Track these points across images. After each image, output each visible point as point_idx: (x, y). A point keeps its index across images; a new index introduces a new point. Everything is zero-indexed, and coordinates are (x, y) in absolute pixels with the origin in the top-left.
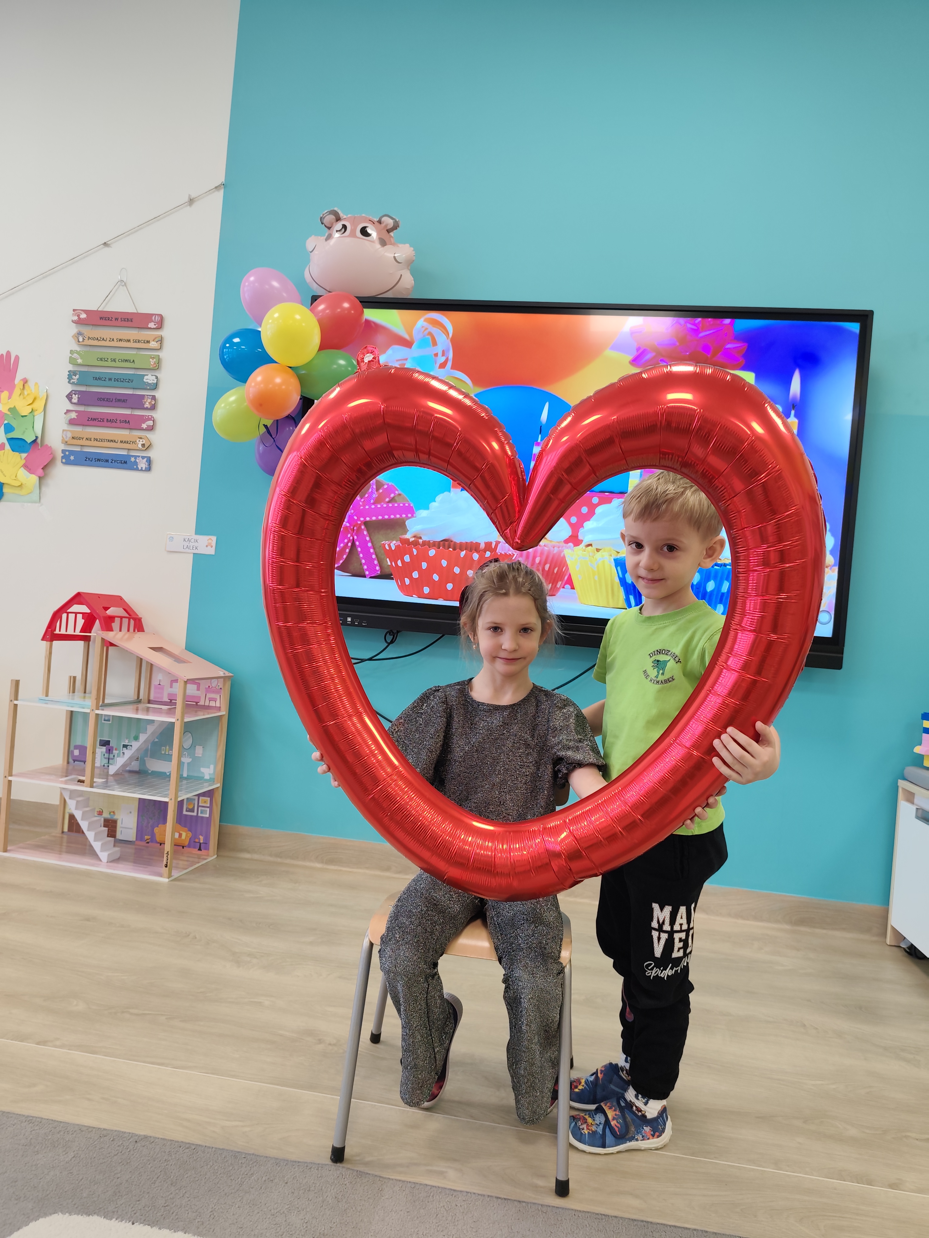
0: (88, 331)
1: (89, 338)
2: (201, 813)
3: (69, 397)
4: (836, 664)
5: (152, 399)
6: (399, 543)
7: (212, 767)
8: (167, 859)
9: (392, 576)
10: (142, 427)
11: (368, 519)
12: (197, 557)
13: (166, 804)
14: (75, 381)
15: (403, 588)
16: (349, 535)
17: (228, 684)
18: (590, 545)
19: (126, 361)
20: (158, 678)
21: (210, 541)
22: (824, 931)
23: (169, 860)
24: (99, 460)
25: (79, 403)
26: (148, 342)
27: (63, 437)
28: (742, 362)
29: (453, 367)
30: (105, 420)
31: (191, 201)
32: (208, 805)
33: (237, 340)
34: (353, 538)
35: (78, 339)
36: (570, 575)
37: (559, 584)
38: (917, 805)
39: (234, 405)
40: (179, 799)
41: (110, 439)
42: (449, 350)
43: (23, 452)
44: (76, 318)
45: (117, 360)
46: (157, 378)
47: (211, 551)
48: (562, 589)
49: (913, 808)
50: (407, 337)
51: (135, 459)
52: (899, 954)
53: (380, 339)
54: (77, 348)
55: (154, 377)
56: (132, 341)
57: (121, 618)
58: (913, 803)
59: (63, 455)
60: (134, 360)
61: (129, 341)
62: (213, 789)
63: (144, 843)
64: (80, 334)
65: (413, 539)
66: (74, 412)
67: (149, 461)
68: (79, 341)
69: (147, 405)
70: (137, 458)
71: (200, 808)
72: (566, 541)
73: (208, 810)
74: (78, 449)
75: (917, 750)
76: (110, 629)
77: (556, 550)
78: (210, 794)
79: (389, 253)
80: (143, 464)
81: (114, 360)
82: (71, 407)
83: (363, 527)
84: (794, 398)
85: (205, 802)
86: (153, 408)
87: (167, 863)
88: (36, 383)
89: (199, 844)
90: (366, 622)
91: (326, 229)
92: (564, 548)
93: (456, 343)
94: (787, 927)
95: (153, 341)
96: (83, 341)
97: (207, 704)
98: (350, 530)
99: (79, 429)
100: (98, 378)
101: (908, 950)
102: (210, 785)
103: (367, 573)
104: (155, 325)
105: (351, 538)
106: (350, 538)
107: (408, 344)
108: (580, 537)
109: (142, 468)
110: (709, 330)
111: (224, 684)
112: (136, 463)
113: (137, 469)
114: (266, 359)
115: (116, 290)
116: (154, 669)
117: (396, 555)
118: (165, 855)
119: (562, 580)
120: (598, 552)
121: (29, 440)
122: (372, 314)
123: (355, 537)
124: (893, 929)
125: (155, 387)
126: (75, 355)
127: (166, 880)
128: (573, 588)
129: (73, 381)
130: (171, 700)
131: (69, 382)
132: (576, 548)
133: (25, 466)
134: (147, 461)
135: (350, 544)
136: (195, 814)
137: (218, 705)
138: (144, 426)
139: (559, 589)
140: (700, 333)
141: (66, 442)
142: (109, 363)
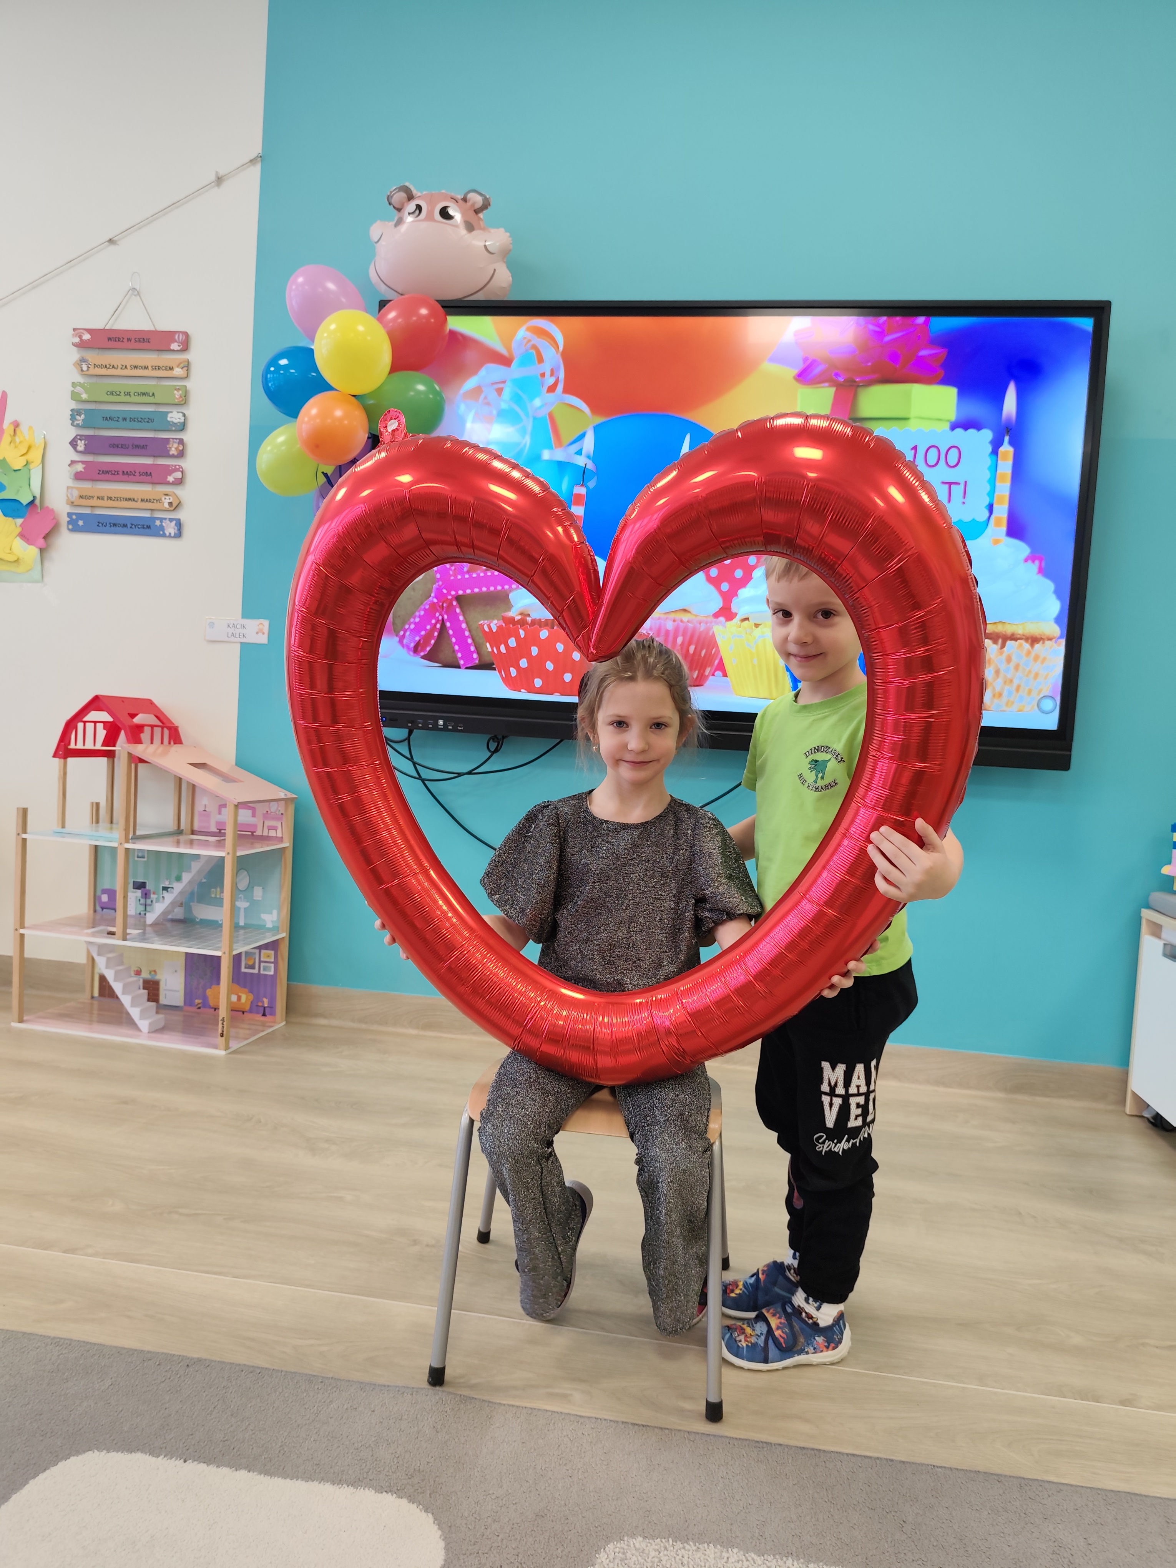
0: (93, 356)
1: (95, 366)
2: (264, 970)
3: (73, 444)
4: (1064, 764)
5: (179, 443)
6: (502, 623)
7: (275, 912)
8: (223, 1027)
9: (494, 666)
10: (168, 480)
11: (461, 592)
12: (246, 648)
13: (219, 958)
14: (80, 422)
15: (508, 681)
16: (437, 614)
17: (291, 809)
18: (747, 619)
19: (144, 394)
20: (202, 802)
21: (261, 626)
22: (1048, 1100)
23: (225, 1028)
24: (114, 525)
25: (87, 451)
26: (171, 369)
27: (67, 496)
28: (941, 373)
29: (566, 391)
30: (121, 473)
31: (219, 180)
32: (272, 960)
33: (284, 362)
34: (443, 618)
35: (82, 367)
36: (721, 660)
37: (708, 671)
38: (1164, 940)
39: (283, 448)
40: (235, 953)
41: (128, 497)
42: (559, 368)
43: (19, 517)
44: (77, 340)
45: (132, 394)
46: (184, 415)
47: (263, 639)
48: (711, 678)
49: (1159, 944)
50: (503, 351)
51: (161, 522)
52: (1142, 1125)
53: (470, 355)
54: (80, 379)
55: (181, 414)
56: (150, 368)
57: (152, 727)
58: (1159, 937)
59: (68, 519)
60: (153, 394)
61: (146, 368)
62: (277, 941)
63: (194, 1009)
64: (83, 360)
65: (519, 617)
66: (80, 464)
67: (179, 524)
68: (82, 370)
69: (173, 451)
70: (164, 521)
71: (262, 964)
72: (716, 615)
73: (272, 965)
74: (87, 511)
75: (1166, 870)
76: (138, 741)
77: (703, 627)
78: (273, 946)
79: (478, 241)
80: (171, 529)
81: (129, 394)
82: (76, 457)
83: (455, 603)
84: (1009, 419)
85: (268, 956)
86: (181, 454)
87: (223, 1031)
88: (31, 428)
89: (262, 1008)
90: (462, 725)
91: (395, 211)
92: (713, 624)
93: (567, 357)
94: (1000, 1095)
95: (178, 366)
96: (88, 370)
97: (265, 834)
98: (438, 608)
99: (87, 485)
100: (109, 418)
101: (1152, 1120)
102: (274, 935)
103: (462, 662)
104: (179, 345)
105: (440, 618)
106: (438, 618)
107: (505, 361)
108: (734, 609)
109: (170, 534)
110: (896, 332)
111: (286, 809)
112: (162, 528)
113: (164, 536)
114: (322, 386)
115: (127, 302)
116: (197, 791)
117: (497, 638)
118: (220, 1022)
119: (711, 665)
120: (757, 627)
121: (25, 501)
122: (458, 323)
123: (446, 617)
124: (1134, 1095)
125: (182, 427)
126: (78, 389)
127: (221, 1053)
128: (725, 675)
129: (78, 422)
130: (220, 830)
131: (72, 424)
132: (729, 624)
133: (22, 535)
134: (176, 525)
135: (438, 626)
136: (256, 971)
137: (279, 835)
138: (171, 479)
139: (708, 676)
140: (885, 336)
141: (72, 503)
142: (123, 398)
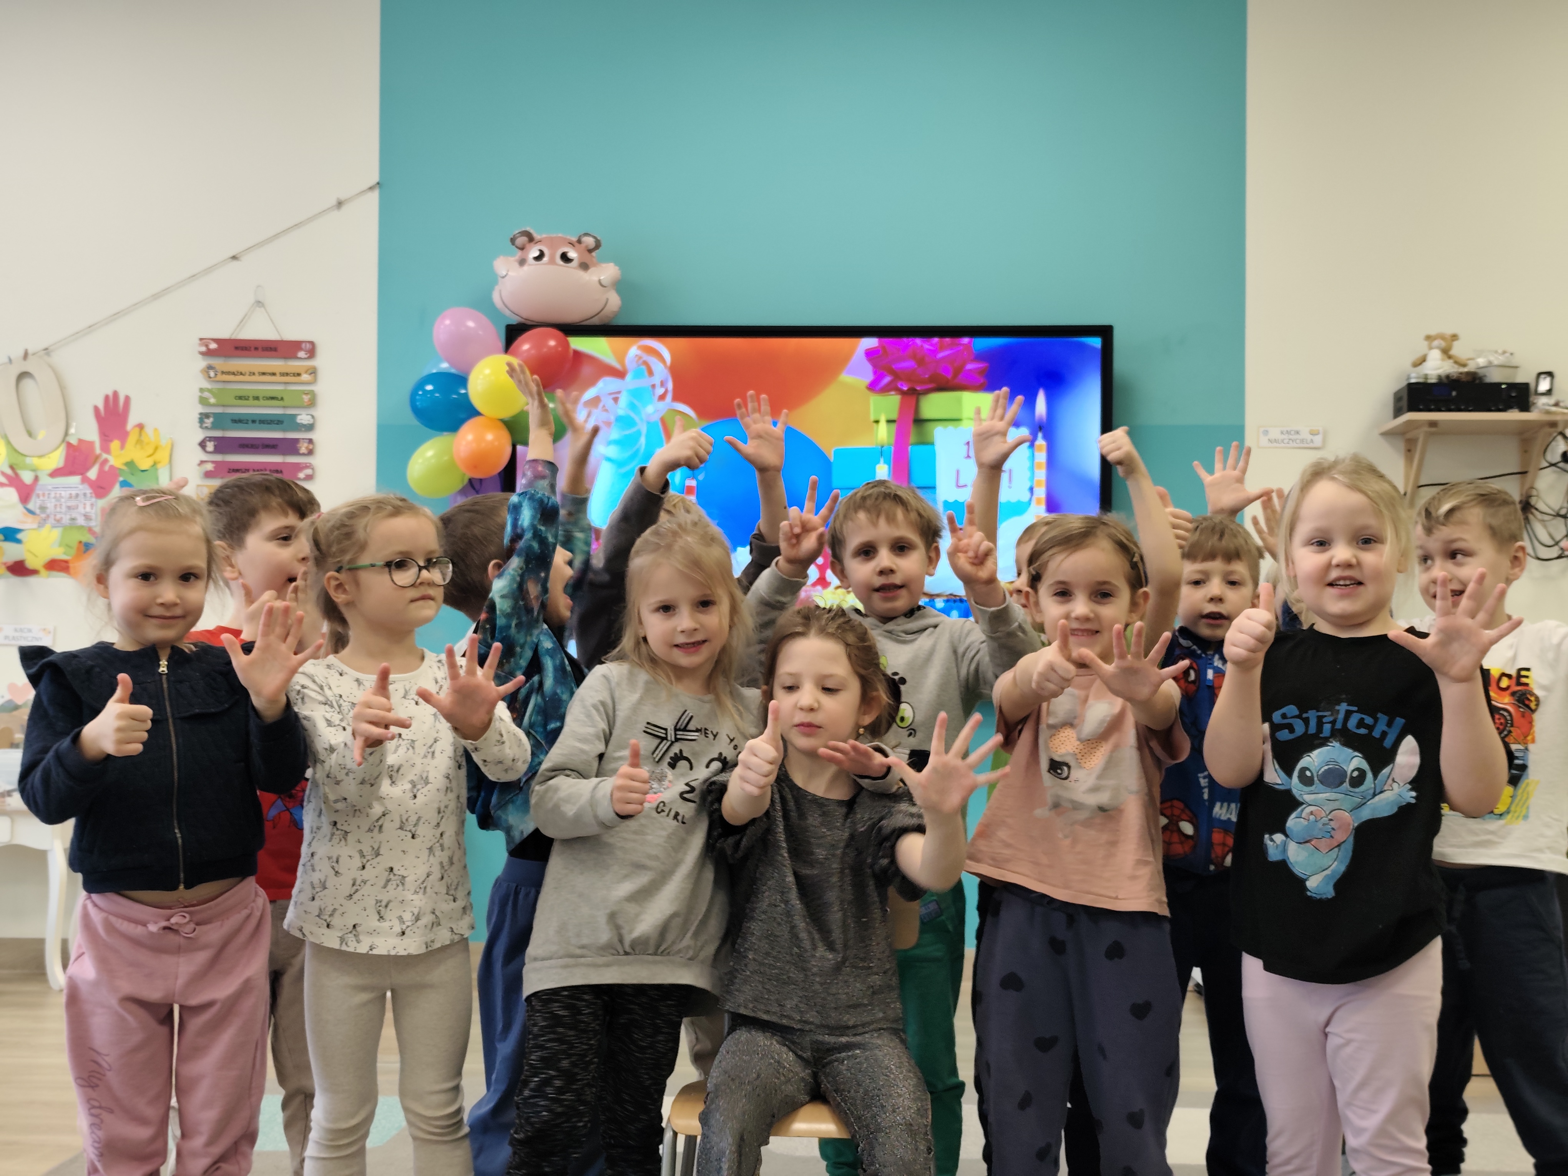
0: (218, 363)
1: (223, 373)
3: (202, 445)
5: (308, 442)
14: (208, 425)
19: (273, 398)
25: (216, 451)
26: (299, 375)
28: (985, 382)
29: (675, 399)
31: (340, 204)
33: (430, 387)
35: (209, 374)
42: (666, 380)
44: (204, 349)
45: (261, 398)
46: (313, 417)
50: (618, 366)
53: (586, 370)
54: (206, 385)
55: (310, 416)
56: (277, 374)
60: (282, 397)
61: (274, 374)
64: (210, 367)
66: (210, 463)
68: (210, 377)
69: (303, 450)
79: (593, 276)
81: (257, 398)
82: (204, 457)
84: (1041, 419)
86: (310, 452)
88: (156, 430)
91: (519, 252)
93: (675, 371)
95: (305, 373)
96: (215, 376)
100: (239, 421)
104: (306, 353)
107: (620, 374)
110: (947, 350)
114: (474, 413)
115: (252, 313)
122: (578, 343)
125: (310, 427)
126: (206, 394)
131: (201, 427)
140: (938, 353)
142: (251, 402)
